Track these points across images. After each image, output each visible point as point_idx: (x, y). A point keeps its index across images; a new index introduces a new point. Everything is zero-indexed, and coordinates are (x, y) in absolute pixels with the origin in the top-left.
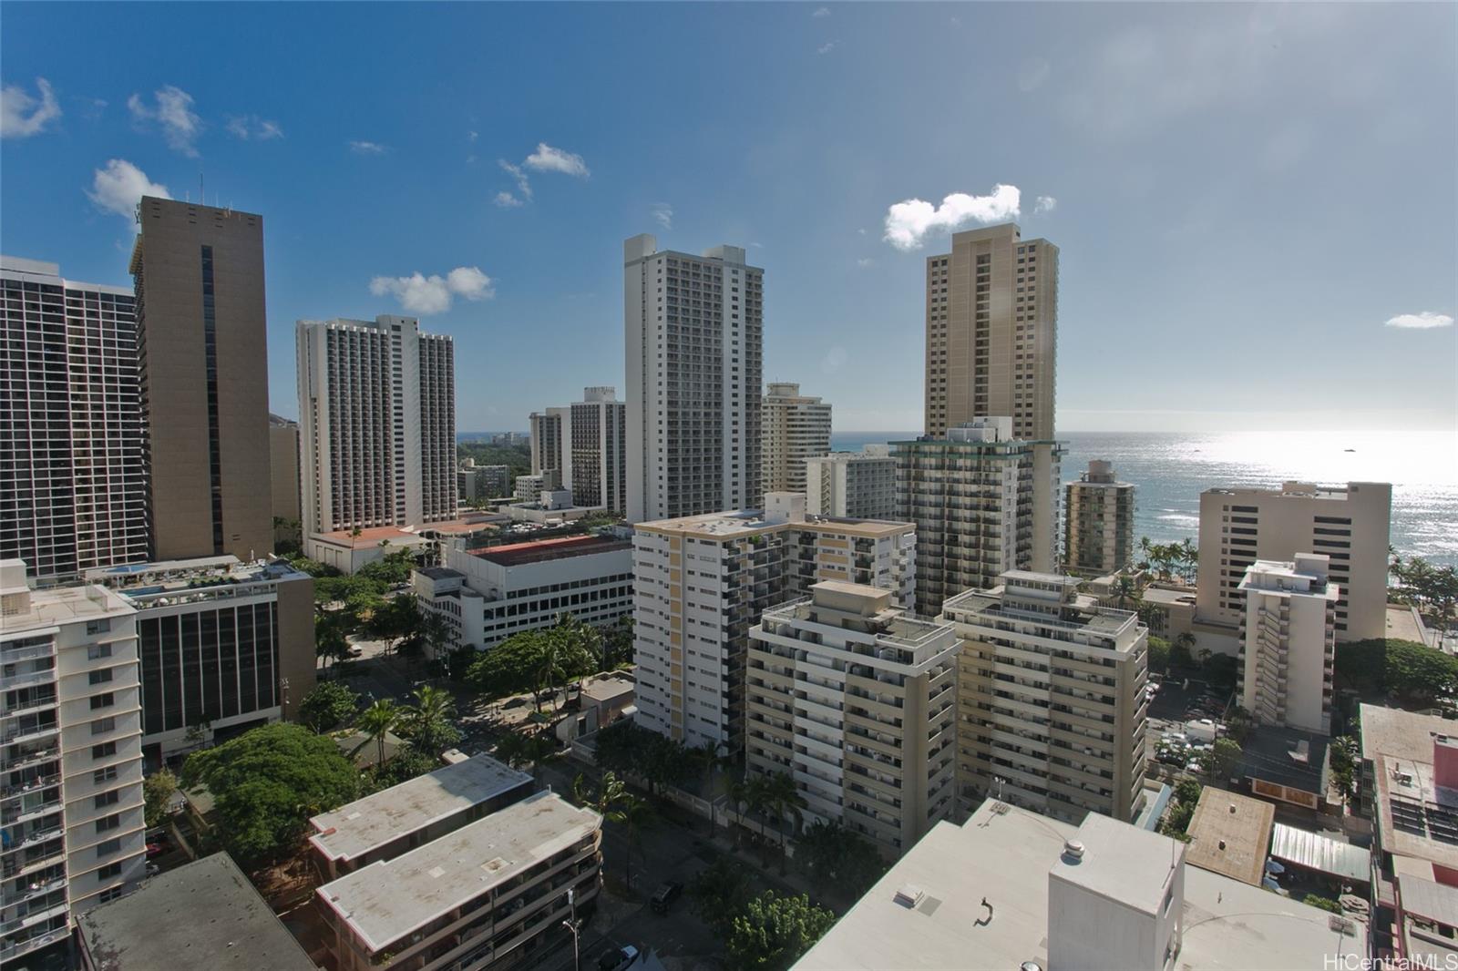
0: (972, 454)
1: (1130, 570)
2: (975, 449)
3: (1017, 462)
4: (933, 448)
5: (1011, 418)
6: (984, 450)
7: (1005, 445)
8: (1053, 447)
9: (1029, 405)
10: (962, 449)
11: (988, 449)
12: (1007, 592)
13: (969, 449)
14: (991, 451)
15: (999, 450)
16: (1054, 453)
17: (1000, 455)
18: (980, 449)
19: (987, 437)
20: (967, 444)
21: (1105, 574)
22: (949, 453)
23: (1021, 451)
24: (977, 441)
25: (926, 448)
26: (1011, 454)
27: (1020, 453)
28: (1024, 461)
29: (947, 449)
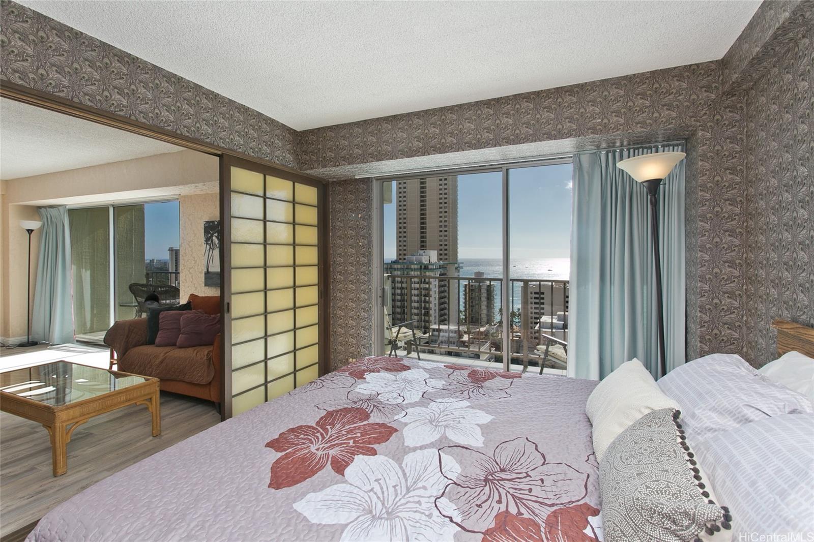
0: (417, 269)
1: (493, 324)
2: (419, 267)
3: (439, 273)
4: (399, 266)
5: (436, 251)
6: (423, 267)
7: (433, 265)
8: (456, 265)
9: (446, 245)
10: (412, 267)
11: (425, 266)
12: (432, 335)
13: (416, 267)
14: (426, 268)
15: (430, 267)
16: (456, 268)
17: (431, 269)
18: (421, 266)
19: (425, 260)
20: (415, 264)
21: (482, 326)
22: (407, 269)
23: (440, 267)
24: (420, 263)
25: (396, 266)
26: (436, 269)
27: (440, 268)
28: (443, 272)
29: (406, 267)
